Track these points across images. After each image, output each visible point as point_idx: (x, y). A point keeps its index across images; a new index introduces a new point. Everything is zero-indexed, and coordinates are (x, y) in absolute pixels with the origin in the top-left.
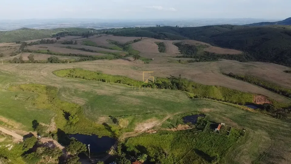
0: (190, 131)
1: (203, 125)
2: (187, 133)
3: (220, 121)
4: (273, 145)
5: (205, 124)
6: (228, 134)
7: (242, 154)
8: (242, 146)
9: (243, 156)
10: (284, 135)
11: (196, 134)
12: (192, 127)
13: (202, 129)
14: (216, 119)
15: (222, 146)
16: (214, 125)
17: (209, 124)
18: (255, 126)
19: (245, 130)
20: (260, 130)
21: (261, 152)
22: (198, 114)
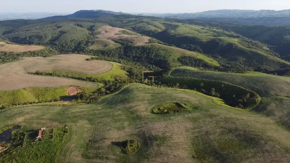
0: (6, 152)
1: (20, 138)
2: (2, 157)
3: (39, 127)
4: (95, 130)
5: (22, 137)
6: (52, 138)
7: (71, 152)
8: (69, 143)
9: (73, 154)
10: (102, 117)
11: (14, 153)
12: (6, 147)
13: (21, 144)
14: (35, 126)
15: (49, 152)
16: (34, 134)
17: (26, 134)
18: (75, 118)
19: (67, 125)
20: (80, 121)
21: (87, 141)
22: (11, 127)
